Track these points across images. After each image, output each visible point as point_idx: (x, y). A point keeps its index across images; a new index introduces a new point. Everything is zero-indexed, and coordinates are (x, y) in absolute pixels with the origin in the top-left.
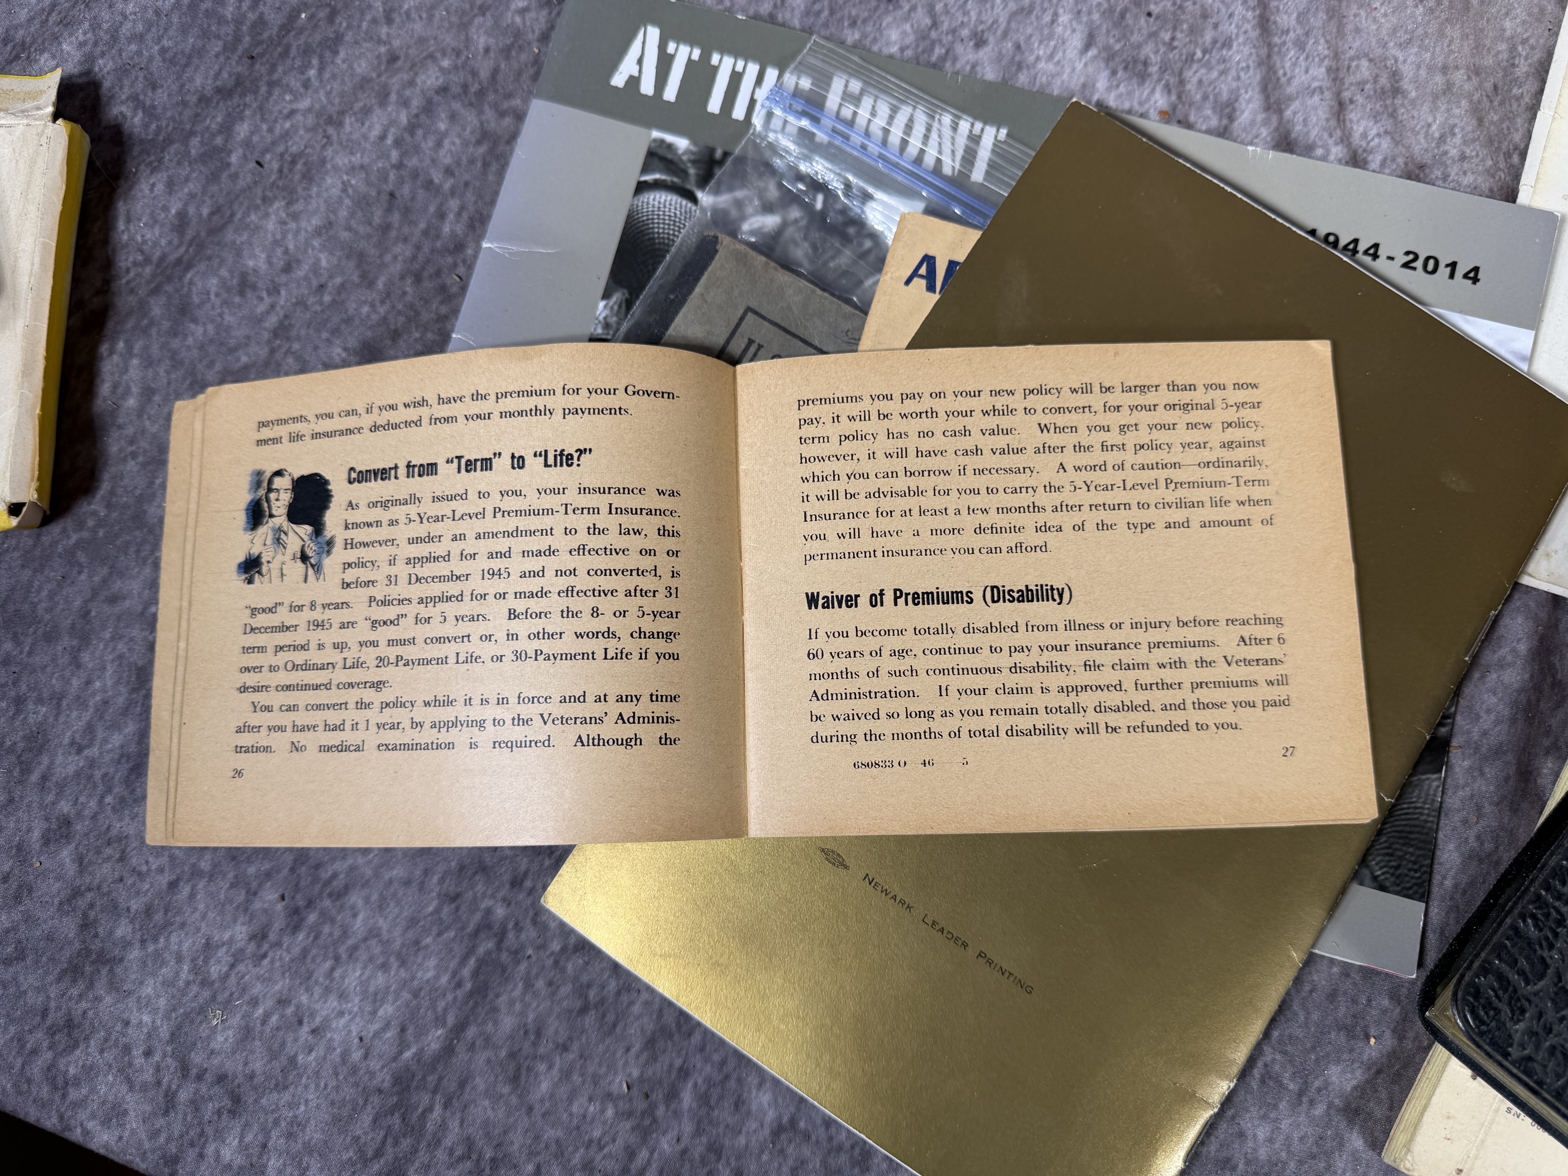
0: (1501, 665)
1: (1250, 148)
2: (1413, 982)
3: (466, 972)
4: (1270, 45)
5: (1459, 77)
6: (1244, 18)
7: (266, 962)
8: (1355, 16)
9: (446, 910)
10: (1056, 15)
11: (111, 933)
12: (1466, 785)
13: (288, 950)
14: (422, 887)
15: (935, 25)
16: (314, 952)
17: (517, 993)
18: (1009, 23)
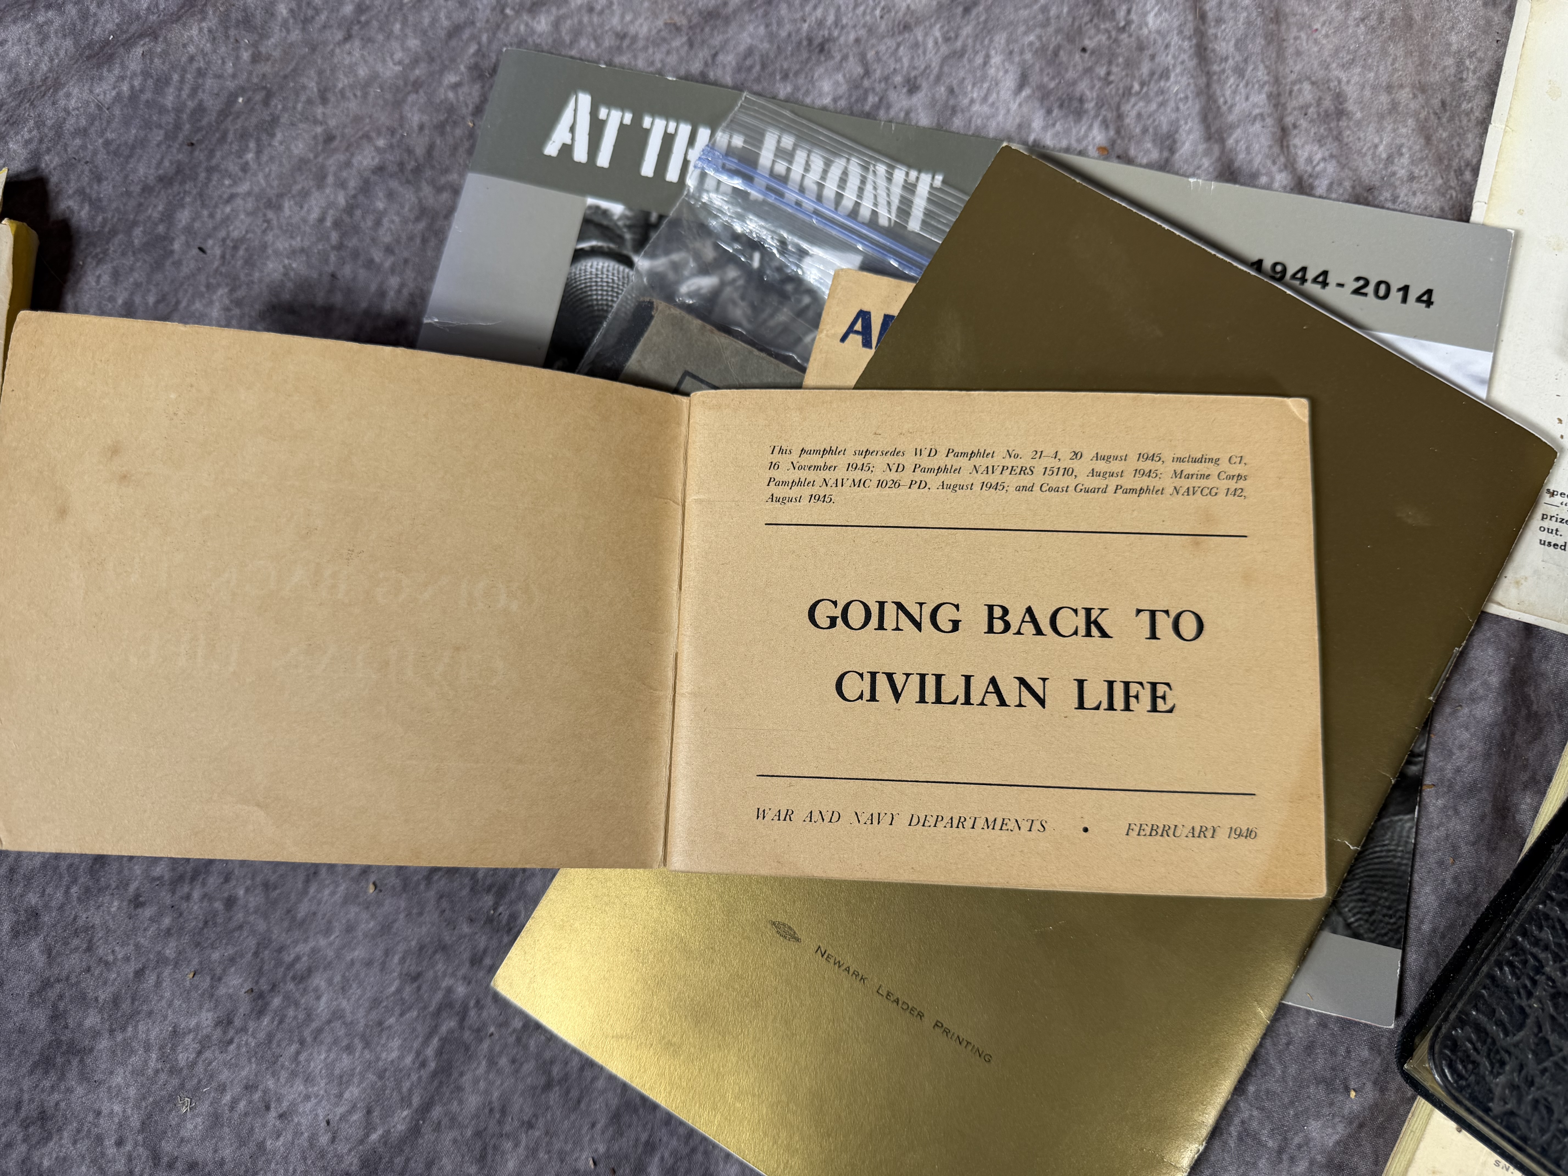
0: (1473, 699)
1: (1192, 180)
2: (1393, 1032)
3: (430, 1052)
4: (1209, 74)
5: (1404, 95)
6: (1180, 48)
7: (232, 1047)
8: (1296, 38)
9: (408, 990)
10: (988, 57)
11: (80, 1024)
12: (1441, 824)
13: (253, 1035)
14: (383, 967)
15: (867, 73)
16: (279, 1036)
17: (481, 1070)
18: (941, 67)
